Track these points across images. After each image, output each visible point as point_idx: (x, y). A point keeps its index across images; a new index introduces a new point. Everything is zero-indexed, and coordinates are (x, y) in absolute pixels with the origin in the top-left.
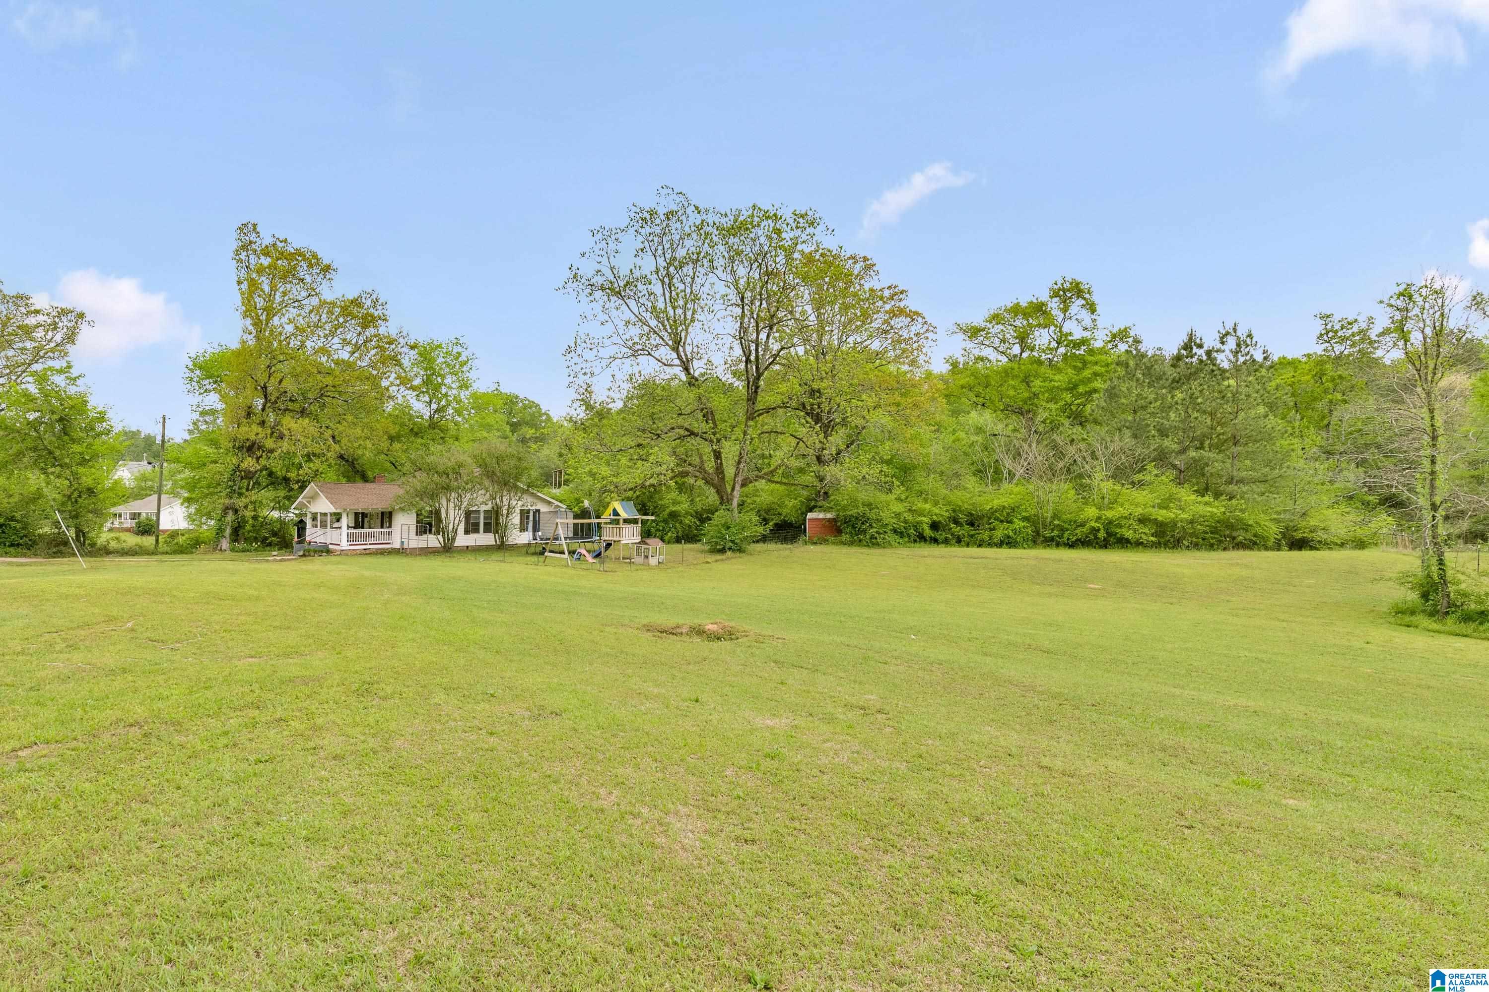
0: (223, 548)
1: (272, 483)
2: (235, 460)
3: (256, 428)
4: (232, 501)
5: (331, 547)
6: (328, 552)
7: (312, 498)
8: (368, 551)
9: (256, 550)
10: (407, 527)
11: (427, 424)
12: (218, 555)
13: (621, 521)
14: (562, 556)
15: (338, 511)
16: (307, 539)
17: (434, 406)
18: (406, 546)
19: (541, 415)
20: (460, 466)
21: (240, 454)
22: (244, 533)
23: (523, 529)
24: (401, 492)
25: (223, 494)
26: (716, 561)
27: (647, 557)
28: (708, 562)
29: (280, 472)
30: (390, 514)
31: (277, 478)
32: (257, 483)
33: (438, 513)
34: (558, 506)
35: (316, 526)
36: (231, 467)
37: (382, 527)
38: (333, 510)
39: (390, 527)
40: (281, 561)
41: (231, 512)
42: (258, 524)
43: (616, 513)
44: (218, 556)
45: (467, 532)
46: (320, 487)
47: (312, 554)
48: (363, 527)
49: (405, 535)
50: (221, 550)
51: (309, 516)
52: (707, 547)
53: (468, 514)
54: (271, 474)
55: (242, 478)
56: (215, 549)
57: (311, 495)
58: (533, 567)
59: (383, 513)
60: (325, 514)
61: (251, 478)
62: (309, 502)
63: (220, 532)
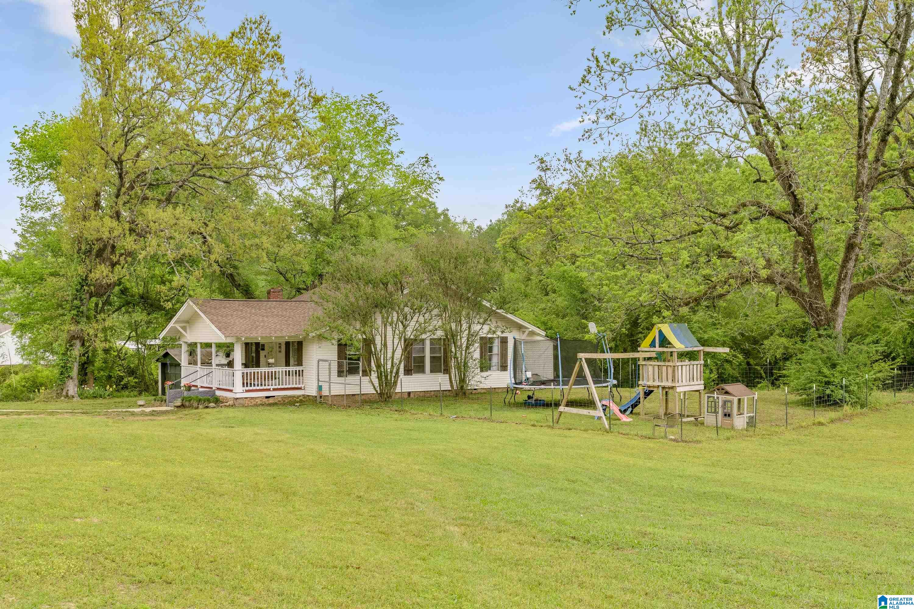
0: (71, 393)
1: (128, 303)
2: (81, 270)
3: (109, 223)
4: (80, 327)
5: (218, 393)
6: (217, 401)
7: (188, 322)
8: (271, 401)
9: (111, 395)
10: (327, 364)
11: (329, 219)
12: (62, 405)
13: (675, 355)
14: (592, 412)
15: (229, 340)
16: (184, 382)
17: (340, 192)
18: (325, 392)
19: (438, 216)
20: (404, 271)
21: (88, 262)
22: (93, 372)
23: (485, 367)
24: (320, 313)
25: (67, 318)
26: (832, 421)
27: (727, 415)
28: (820, 424)
29: (137, 289)
30: (300, 344)
31: (132, 296)
32: (107, 302)
33: (368, 343)
34: (532, 333)
35: (195, 363)
36: (76, 280)
37: (287, 364)
38: (221, 338)
39: (300, 363)
40: (153, 413)
41: (78, 343)
42: (110, 359)
43: (664, 341)
44: (65, 405)
45: (408, 372)
46: (201, 307)
47: (195, 404)
48: (258, 365)
49: (324, 376)
50: (67, 396)
51: (184, 348)
52: (794, 397)
53: (408, 344)
54: (124, 291)
55: (91, 296)
56: (59, 395)
57: (186, 317)
58: (546, 430)
59: (287, 344)
60: (209, 345)
61: (102, 295)
62: (184, 328)
63: (64, 370)
